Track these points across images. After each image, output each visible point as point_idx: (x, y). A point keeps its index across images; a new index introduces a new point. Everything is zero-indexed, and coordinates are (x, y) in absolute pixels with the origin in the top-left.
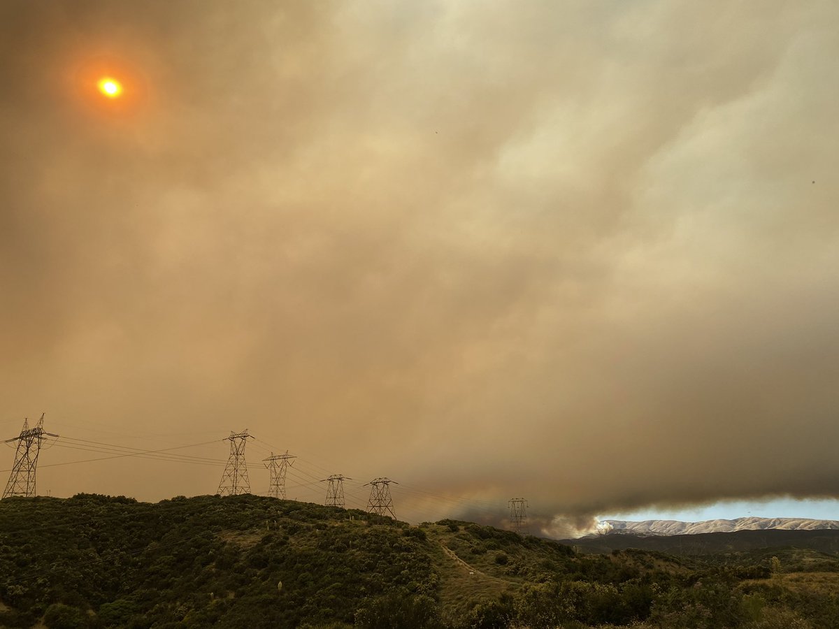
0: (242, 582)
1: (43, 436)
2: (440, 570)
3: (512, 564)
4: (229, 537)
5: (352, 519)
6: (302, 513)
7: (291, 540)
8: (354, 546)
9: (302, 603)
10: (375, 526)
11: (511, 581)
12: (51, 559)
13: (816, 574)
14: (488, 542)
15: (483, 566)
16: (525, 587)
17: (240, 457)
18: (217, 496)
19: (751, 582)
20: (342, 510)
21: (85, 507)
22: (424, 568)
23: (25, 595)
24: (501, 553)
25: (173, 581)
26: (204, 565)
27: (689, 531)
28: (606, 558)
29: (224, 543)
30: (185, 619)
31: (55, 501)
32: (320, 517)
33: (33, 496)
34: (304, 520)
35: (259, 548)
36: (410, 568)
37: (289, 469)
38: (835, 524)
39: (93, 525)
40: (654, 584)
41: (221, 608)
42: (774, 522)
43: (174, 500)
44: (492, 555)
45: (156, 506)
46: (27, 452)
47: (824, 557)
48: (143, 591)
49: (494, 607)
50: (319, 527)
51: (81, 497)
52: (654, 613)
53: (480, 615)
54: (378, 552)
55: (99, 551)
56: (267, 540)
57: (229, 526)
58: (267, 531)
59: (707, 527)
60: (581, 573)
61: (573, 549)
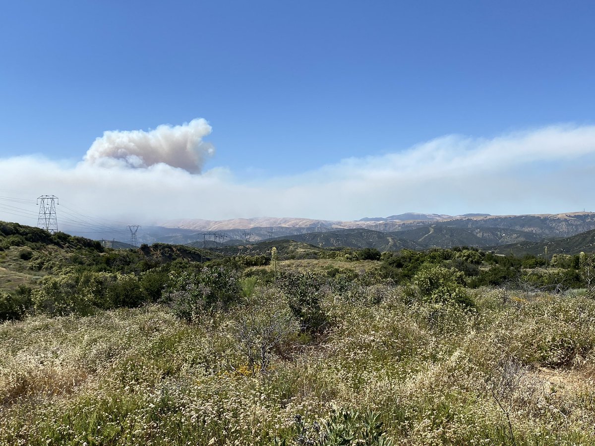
3: (37, 259)
11: (35, 275)
13: (303, 261)
14: (12, 238)
15: (4, 262)
16: (45, 279)
19: (254, 268)
24: (26, 248)
27: (212, 228)
28: (135, 252)
38: (324, 222)
40: (172, 272)
42: (281, 221)
44: (15, 251)
47: (312, 248)
49: (9, 299)
52: (165, 295)
59: (228, 225)
60: (105, 265)
61: (103, 244)
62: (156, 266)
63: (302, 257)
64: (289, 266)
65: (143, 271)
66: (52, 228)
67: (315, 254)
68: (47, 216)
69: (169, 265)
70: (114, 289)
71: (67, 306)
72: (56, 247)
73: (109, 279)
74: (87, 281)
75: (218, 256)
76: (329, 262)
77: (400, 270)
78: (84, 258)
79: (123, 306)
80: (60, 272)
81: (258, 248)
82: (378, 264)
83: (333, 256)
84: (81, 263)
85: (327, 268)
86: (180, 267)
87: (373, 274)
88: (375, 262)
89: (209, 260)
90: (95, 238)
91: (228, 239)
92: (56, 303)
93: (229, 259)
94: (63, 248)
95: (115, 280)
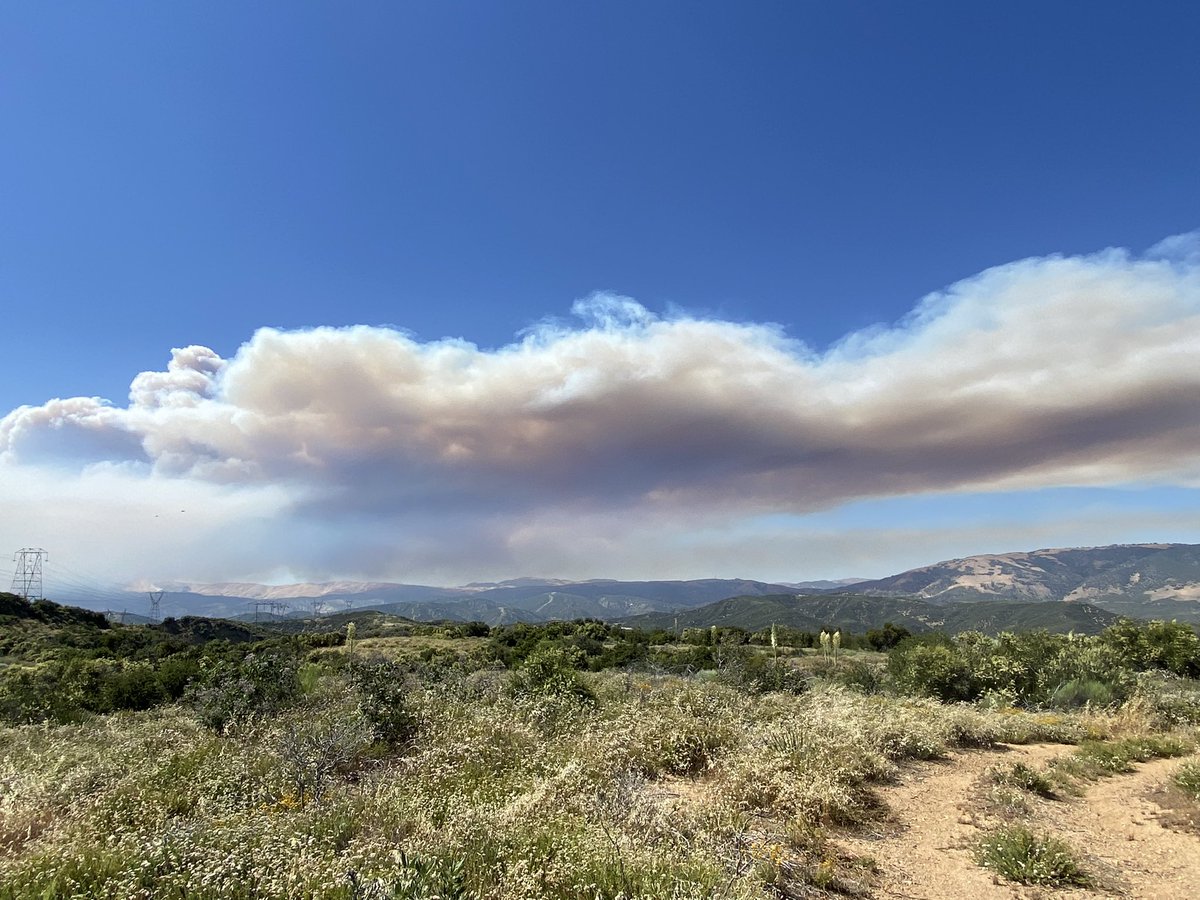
13: (389, 639)
27: (270, 595)
47: (403, 621)
52: (189, 692)
60: (107, 649)
61: (108, 617)
62: (181, 650)
63: (388, 634)
64: (370, 646)
65: (162, 657)
66: (33, 595)
67: (407, 629)
68: (28, 577)
69: (200, 649)
70: (116, 683)
71: (40, 708)
72: (35, 622)
73: (110, 669)
74: (76, 672)
75: (274, 633)
76: (424, 640)
77: (512, 649)
78: (77, 637)
79: (126, 708)
80: (37, 657)
81: (331, 622)
82: (485, 641)
83: (430, 632)
84: (72, 644)
85: (421, 648)
86: (217, 651)
87: (477, 656)
88: (483, 639)
89: (261, 639)
90: (97, 609)
91: (291, 610)
92: (23, 705)
93: (289, 637)
94: (46, 623)
95: (119, 671)
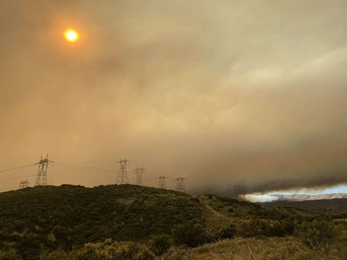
0: (127, 218)
1: (48, 162)
2: (205, 214)
3: (235, 212)
4: (121, 201)
5: (169, 194)
6: (149, 191)
7: (146, 202)
8: (170, 204)
9: (150, 226)
10: (179, 197)
11: (235, 219)
12: (54, 209)
14: (225, 203)
15: (223, 213)
16: (241, 221)
17: (124, 169)
18: (116, 185)
19: (338, 220)
20: (165, 190)
21: (66, 189)
22: (199, 213)
23: (45, 222)
24: (231, 207)
25: (100, 218)
26: (112, 211)
27: (312, 199)
28: (275, 210)
29: (119, 203)
30: (106, 232)
31: (54, 187)
32: (156, 193)
33: (46, 185)
34: (150, 194)
35: (133, 205)
36: (193, 213)
37: (144, 174)
39: (69, 196)
40: (295, 220)
41: (119, 228)
43: (99, 186)
44: (227, 208)
45: (92, 189)
46: (43, 168)
48: (89, 221)
49: (227, 229)
50: (156, 197)
51: (64, 186)
52: (296, 232)
53: (222, 232)
54: (180, 206)
55: (72, 206)
56: (136, 202)
57: (121, 196)
58: (136, 198)
59: (319, 197)
65: (282, 220)
71: (251, 234)
74: (258, 223)
